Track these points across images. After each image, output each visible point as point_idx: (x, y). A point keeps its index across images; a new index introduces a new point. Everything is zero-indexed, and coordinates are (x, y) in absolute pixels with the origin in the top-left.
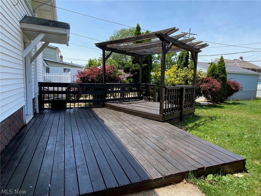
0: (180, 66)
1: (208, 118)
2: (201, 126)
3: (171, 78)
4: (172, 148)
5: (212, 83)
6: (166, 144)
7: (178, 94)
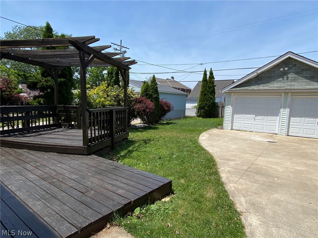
0: (110, 84)
1: (142, 142)
2: (134, 152)
3: (101, 97)
4: (96, 187)
5: (146, 104)
6: (89, 183)
7: (107, 117)
